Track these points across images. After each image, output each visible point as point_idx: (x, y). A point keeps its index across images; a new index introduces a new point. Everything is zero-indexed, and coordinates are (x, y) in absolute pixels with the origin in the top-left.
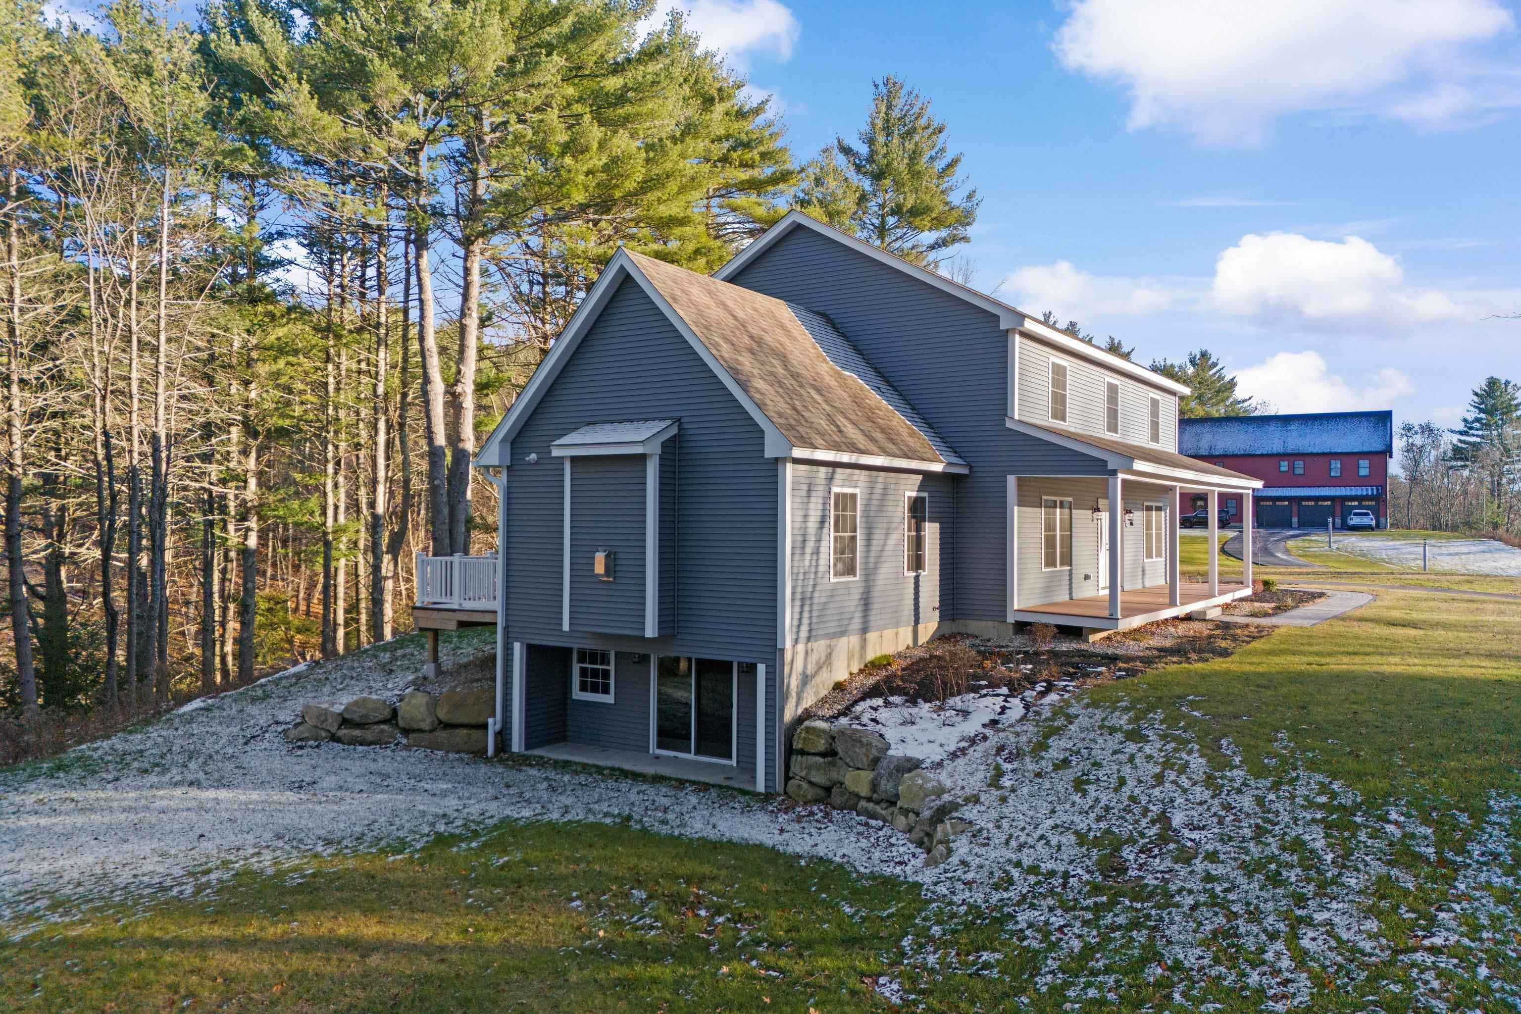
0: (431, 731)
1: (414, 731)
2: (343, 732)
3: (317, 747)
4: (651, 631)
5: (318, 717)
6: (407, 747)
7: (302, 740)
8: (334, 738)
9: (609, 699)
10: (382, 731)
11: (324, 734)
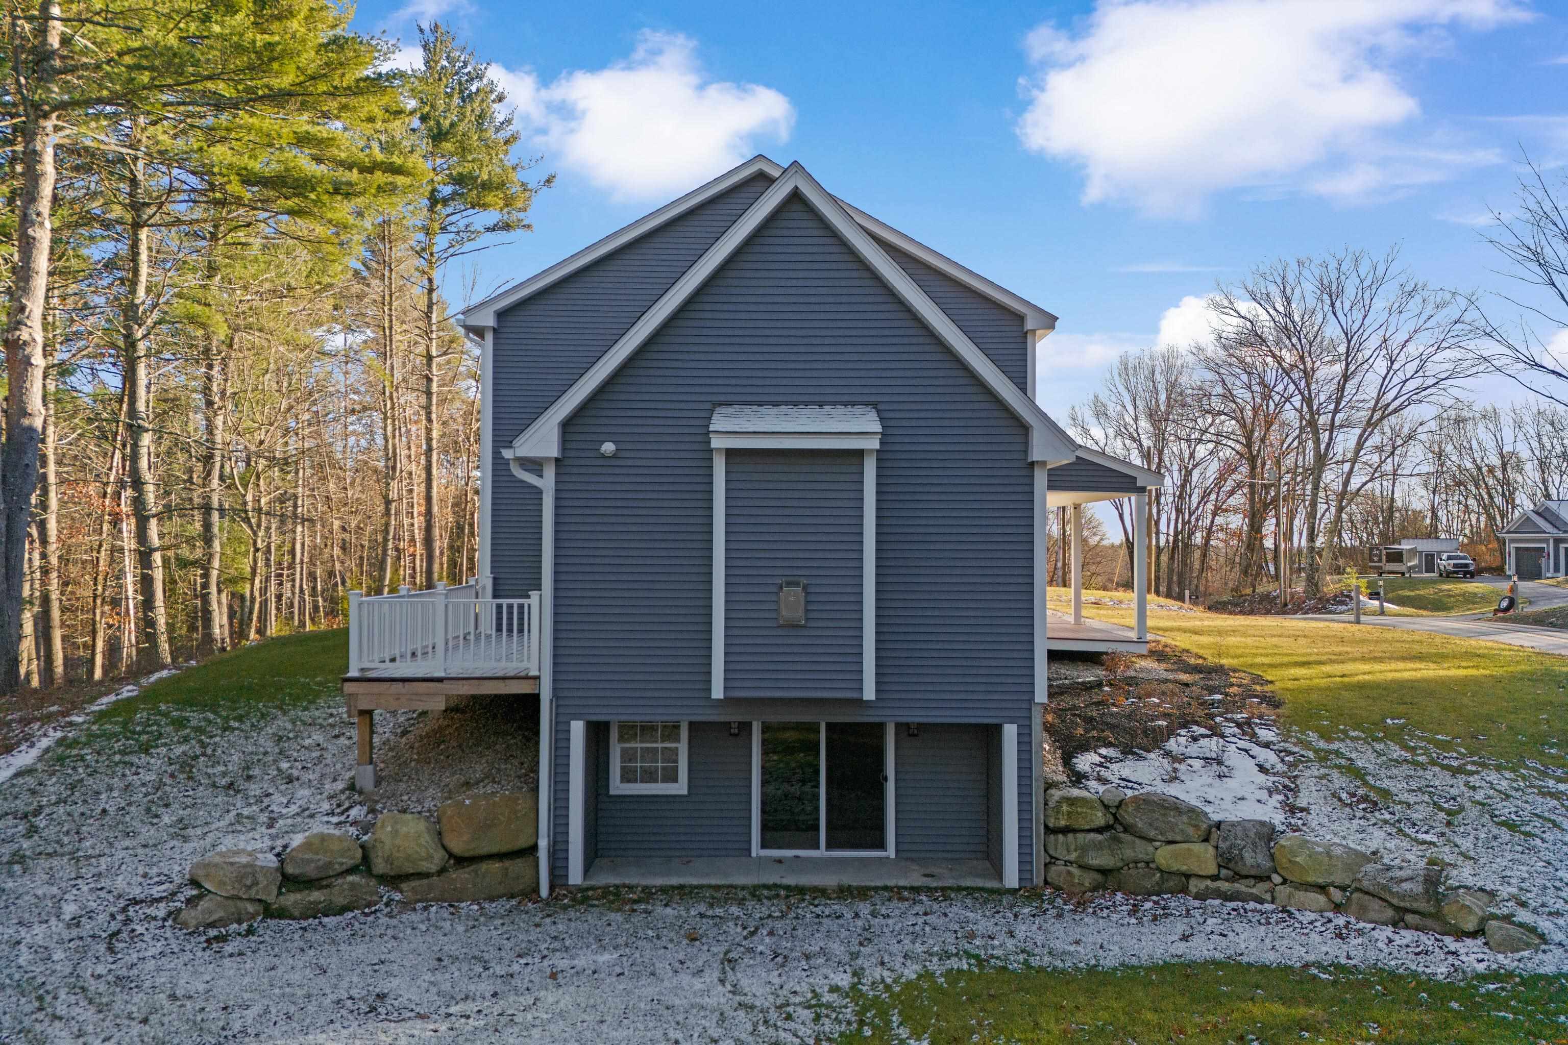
0: (442, 871)
1: (407, 877)
2: (291, 899)
3: (250, 932)
4: (869, 693)
5: (240, 878)
6: (407, 906)
7: (212, 925)
8: (270, 912)
9: (680, 788)
10: (353, 886)
11: (251, 908)
